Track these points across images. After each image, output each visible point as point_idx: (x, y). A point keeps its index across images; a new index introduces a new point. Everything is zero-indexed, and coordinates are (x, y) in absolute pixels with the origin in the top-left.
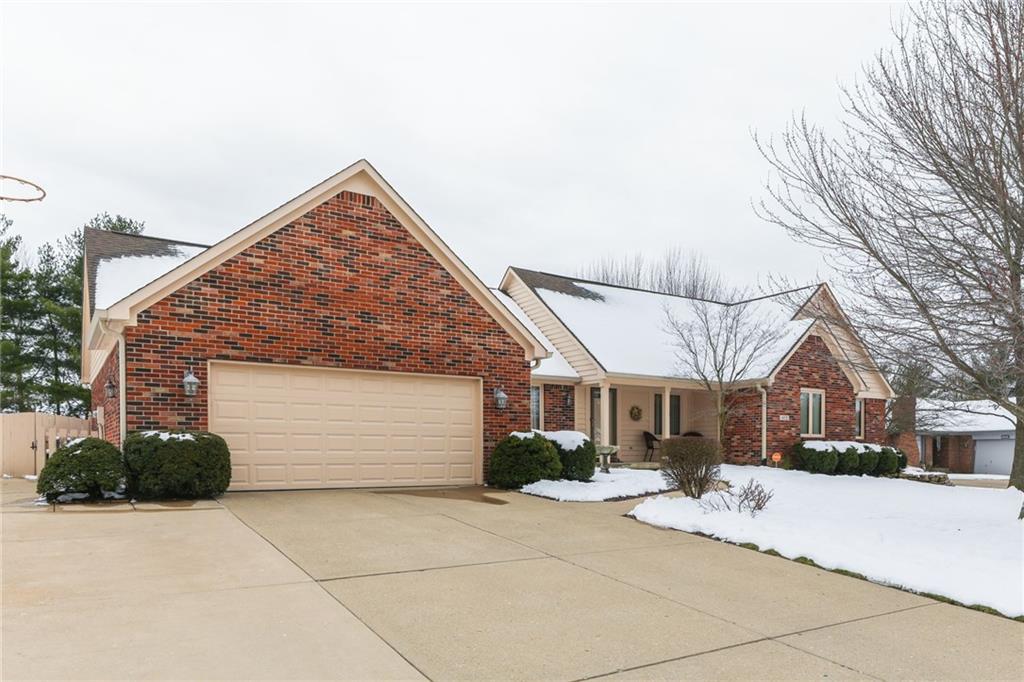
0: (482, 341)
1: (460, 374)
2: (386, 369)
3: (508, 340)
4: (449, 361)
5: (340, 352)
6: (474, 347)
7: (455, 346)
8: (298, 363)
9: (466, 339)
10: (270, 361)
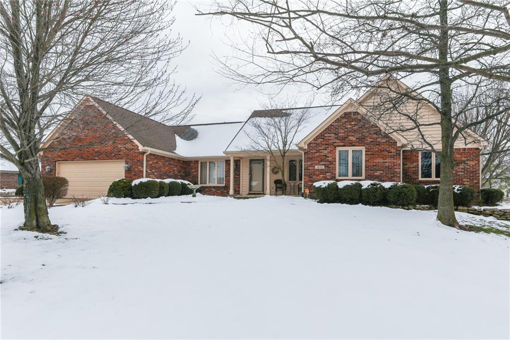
0: (124, 146)
1: (117, 159)
2: (95, 160)
3: (134, 144)
4: (113, 155)
5: (84, 156)
6: (122, 149)
7: (115, 149)
8: (74, 160)
9: (119, 146)
10: (67, 160)
